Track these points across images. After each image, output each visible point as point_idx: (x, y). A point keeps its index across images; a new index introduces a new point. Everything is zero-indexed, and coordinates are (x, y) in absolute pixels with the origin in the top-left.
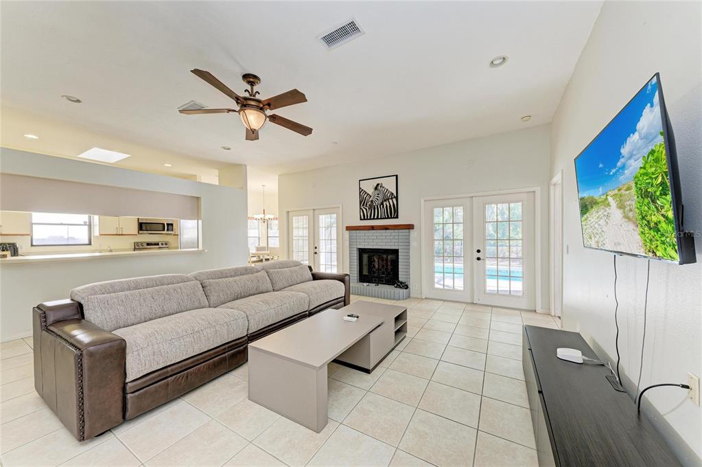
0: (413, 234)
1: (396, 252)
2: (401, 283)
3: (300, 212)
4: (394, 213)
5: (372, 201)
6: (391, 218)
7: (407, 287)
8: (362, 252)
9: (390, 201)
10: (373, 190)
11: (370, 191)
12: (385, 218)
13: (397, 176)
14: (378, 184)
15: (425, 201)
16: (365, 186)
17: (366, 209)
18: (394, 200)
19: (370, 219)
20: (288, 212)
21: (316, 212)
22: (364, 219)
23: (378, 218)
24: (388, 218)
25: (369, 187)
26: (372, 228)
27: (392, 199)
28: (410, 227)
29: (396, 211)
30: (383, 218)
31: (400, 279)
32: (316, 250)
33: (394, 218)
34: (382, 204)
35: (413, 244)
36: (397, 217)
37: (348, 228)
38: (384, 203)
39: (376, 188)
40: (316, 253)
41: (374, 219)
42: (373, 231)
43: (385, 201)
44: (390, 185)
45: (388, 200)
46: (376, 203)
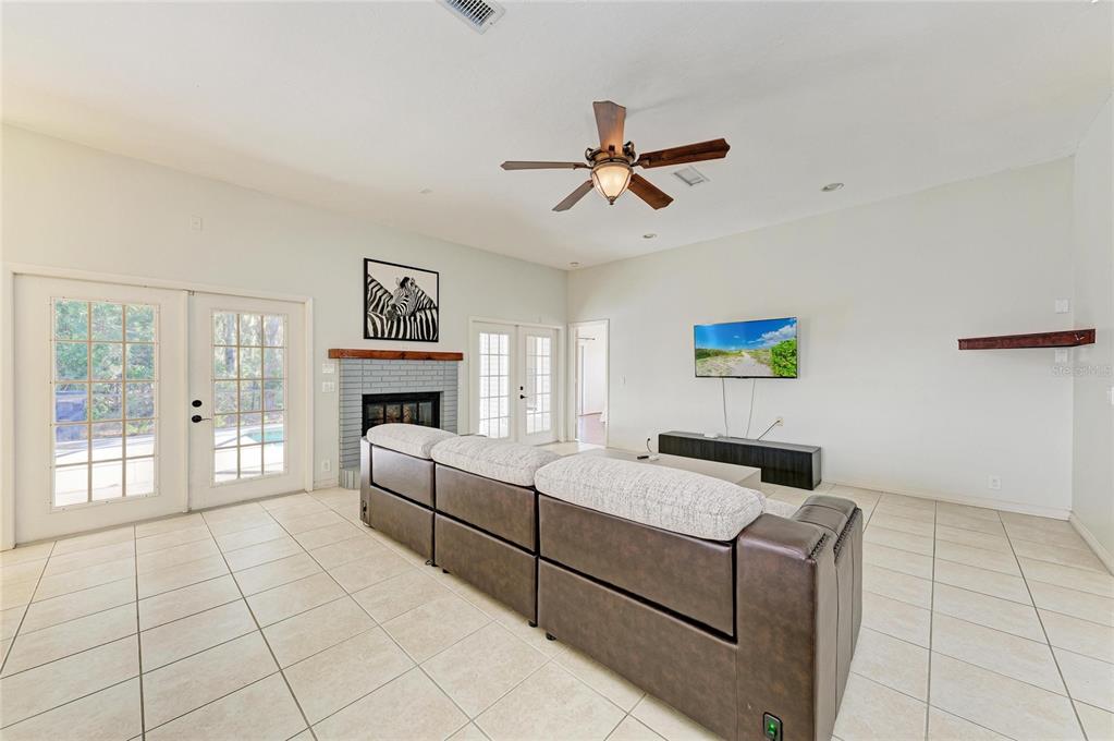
0: (463, 368)
1: (435, 396)
5: (394, 306)
6: (429, 340)
8: (369, 400)
9: (428, 312)
10: (397, 287)
11: (392, 287)
12: (418, 340)
13: (437, 273)
14: (406, 279)
15: (474, 321)
16: (374, 271)
17: (381, 320)
18: (434, 311)
19: (389, 339)
22: (376, 337)
23: (404, 339)
24: (423, 340)
25: (388, 279)
26: (403, 356)
27: (430, 308)
28: (459, 357)
29: (436, 330)
30: (414, 340)
33: (433, 341)
34: (413, 314)
37: (336, 354)
38: (418, 314)
39: (403, 285)
40: (197, 419)
41: (396, 339)
42: (405, 362)
43: (419, 310)
45: (424, 309)
46: (403, 311)
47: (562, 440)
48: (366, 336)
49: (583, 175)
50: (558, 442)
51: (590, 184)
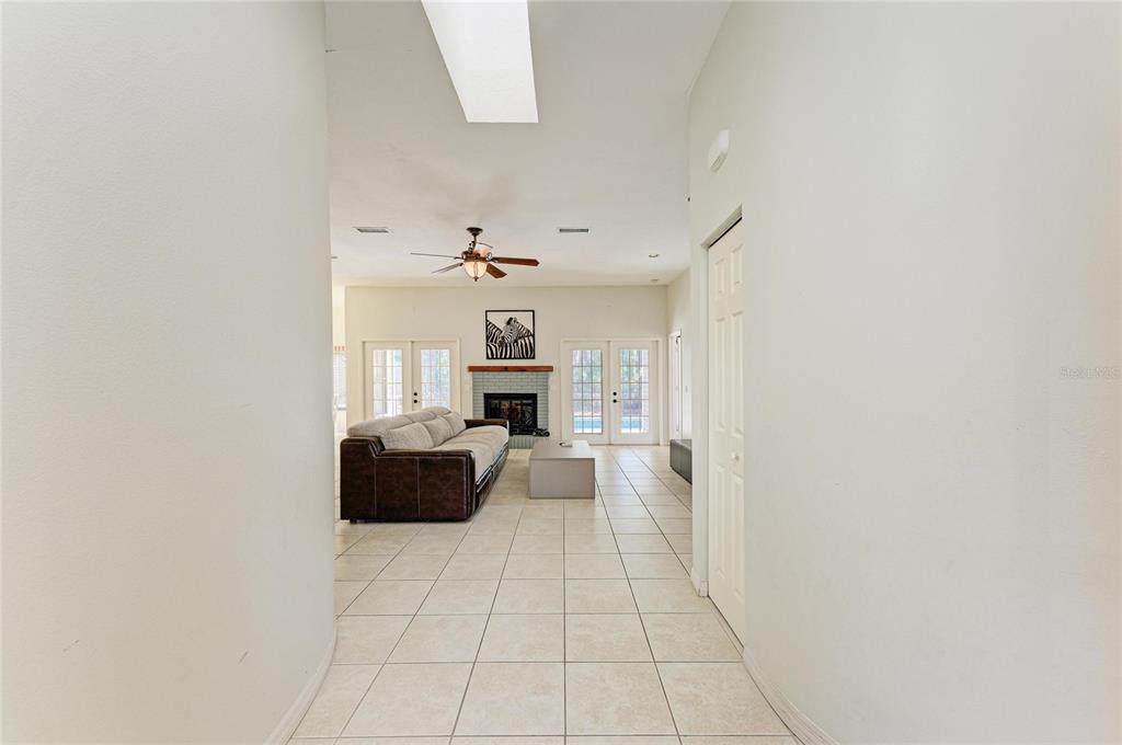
0: (552, 377)
1: (534, 397)
2: (541, 430)
3: (385, 344)
4: (530, 353)
5: (503, 338)
6: (527, 358)
7: (548, 434)
8: (488, 397)
9: (526, 338)
10: (504, 324)
11: (501, 325)
12: (520, 358)
13: (533, 311)
14: (511, 319)
15: (565, 341)
16: (492, 318)
17: (495, 346)
18: (531, 338)
19: (501, 358)
20: (364, 343)
21: (416, 346)
22: (493, 358)
23: (510, 358)
24: (524, 358)
25: (499, 321)
26: (506, 369)
27: (528, 336)
28: (550, 369)
29: (533, 350)
30: (518, 358)
31: (539, 427)
32: (416, 398)
33: (530, 358)
34: (516, 341)
35: (553, 387)
36: (534, 358)
37: (472, 369)
38: (519, 341)
39: (508, 323)
40: (416, 401)
41: (505, 358)
42: (506, 373)
43: (520, 338)
44: (525, 320)
45: (523, 337)
46: (509, 340)
47: (661, 443)
48: (488, 358)
49: (462, 261)
50: (658, 445)
51: (461, 264)
